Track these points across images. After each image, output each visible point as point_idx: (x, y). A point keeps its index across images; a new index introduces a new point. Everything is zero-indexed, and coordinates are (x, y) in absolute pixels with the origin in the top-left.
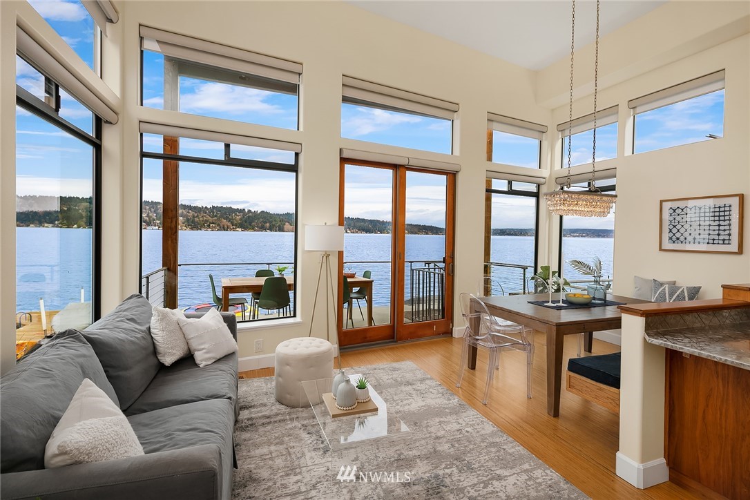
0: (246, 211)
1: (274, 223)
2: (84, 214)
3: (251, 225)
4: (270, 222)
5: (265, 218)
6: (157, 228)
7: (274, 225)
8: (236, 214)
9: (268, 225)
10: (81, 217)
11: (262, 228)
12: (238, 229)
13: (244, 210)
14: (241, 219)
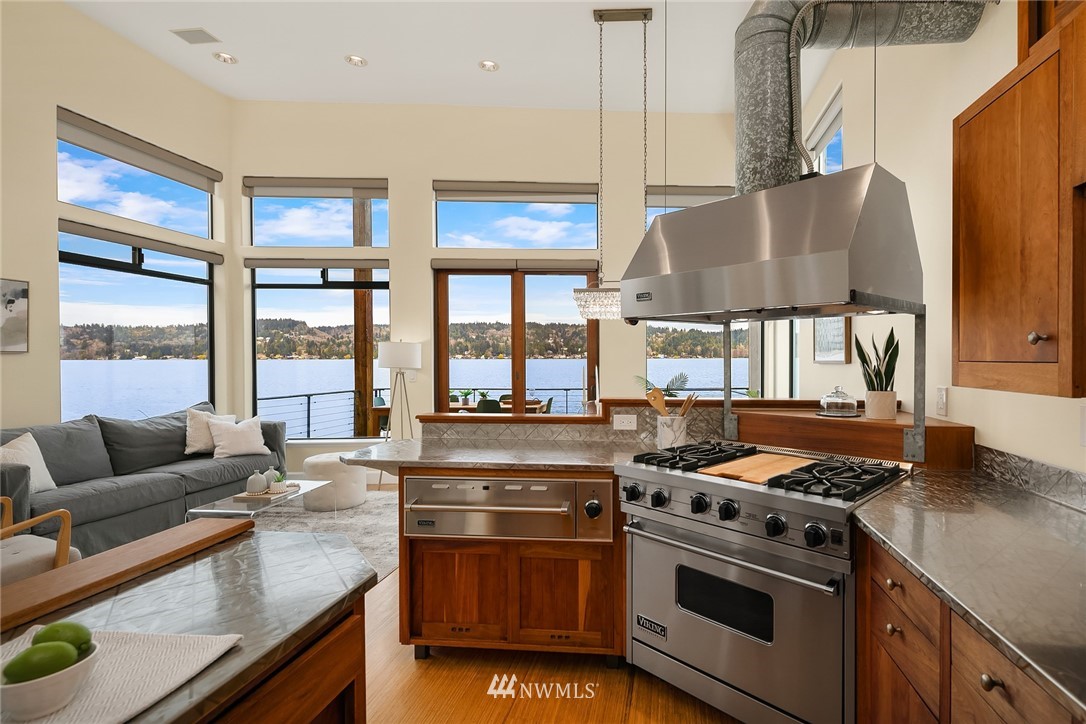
0: (671, 330)
1: (708, 345)
2: (491, 342)
3: (676, 349)
4: (703, 345)
5: (695, 338)
6: (564, 356)
7: (708, 349)
8: (657, 336)
9: (699, 348)
10: (489, 346)
11: (692, 354)
12: (659, 356)
13: (667, 329)
14: (663, 342)
